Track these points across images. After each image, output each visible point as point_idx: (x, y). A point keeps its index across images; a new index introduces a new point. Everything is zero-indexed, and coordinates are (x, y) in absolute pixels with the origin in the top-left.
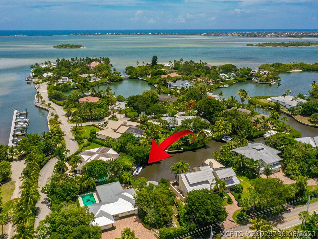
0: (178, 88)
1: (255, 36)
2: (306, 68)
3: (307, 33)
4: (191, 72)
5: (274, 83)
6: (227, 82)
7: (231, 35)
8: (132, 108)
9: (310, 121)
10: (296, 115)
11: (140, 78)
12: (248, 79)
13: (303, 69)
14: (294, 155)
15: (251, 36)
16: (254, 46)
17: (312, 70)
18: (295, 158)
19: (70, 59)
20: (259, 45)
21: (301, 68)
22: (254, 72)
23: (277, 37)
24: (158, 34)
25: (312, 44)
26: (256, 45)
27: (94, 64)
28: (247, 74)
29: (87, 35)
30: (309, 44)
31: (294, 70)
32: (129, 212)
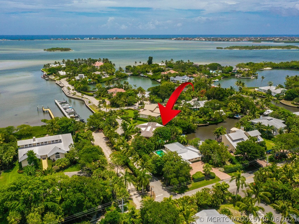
0: (180, 82)
1: (220, 41)
2: (275, 66)
3: (264, 38)
4: (185, 69)
5: (253, 78)
6: (216, 77)
7: (199, 40)
8: (157, 96)
9: (293, 104)
10: (281, 100)
11: (142, 75)
12: (231, 75)
13: (272, 67)
14: (295, 122)
15: (217, 40)
16: (223, 49)
17: (279, 68)
18: (296, 124)
19: (73, 60)
20: (227, 48)
21: (271, 67)
22: (236, 69)
23: (239, 41)
24: (133, 39)
25: (272, 47)
26: (225, 48)
27: (99, 64)
28: (230, 71)
29: (67, 39)
30: (269, 47)
31: (266, 68)
32: (196, 158)
